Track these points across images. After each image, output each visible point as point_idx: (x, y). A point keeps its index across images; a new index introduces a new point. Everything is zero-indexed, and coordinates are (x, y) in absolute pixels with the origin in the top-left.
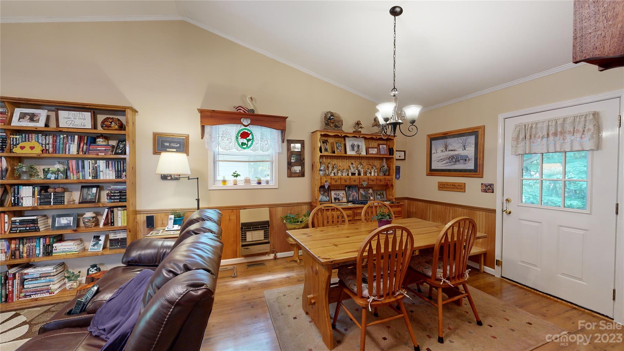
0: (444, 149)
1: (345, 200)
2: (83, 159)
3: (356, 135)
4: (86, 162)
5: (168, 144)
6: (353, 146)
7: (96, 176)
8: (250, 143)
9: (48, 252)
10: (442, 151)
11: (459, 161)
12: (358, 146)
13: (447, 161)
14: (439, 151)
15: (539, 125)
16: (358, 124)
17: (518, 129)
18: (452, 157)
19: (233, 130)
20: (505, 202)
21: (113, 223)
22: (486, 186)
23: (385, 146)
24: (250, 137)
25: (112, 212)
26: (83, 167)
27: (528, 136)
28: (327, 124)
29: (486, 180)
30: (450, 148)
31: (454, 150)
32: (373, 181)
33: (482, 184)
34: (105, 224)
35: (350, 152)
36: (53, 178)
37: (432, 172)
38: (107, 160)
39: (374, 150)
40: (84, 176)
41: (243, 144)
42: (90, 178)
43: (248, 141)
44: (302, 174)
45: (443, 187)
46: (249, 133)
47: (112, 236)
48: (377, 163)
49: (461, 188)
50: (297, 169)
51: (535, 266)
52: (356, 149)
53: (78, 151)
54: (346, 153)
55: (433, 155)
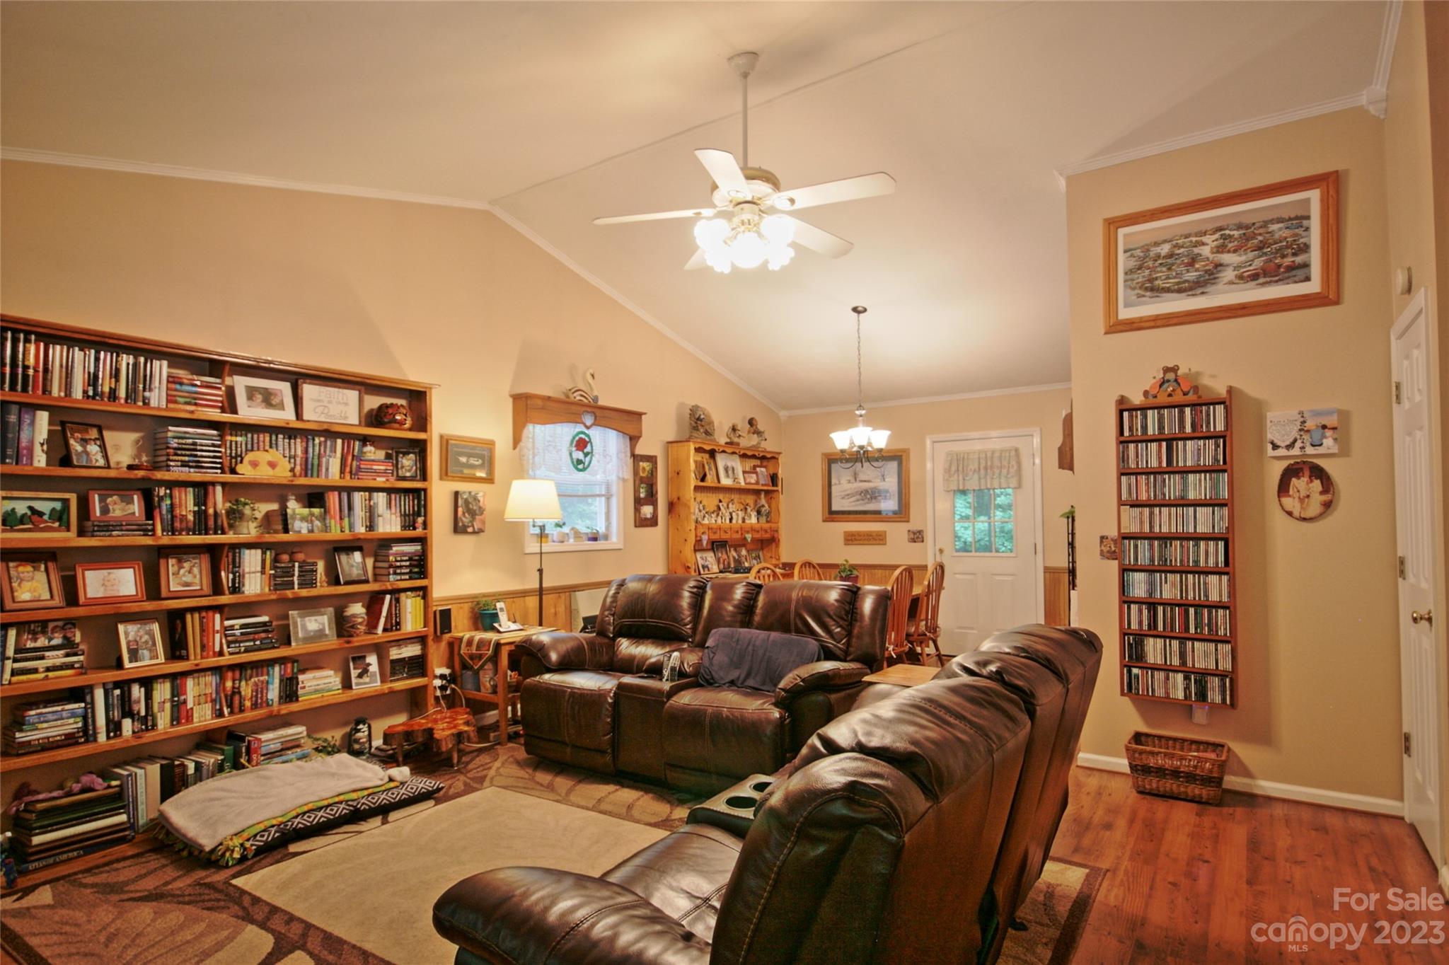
0: (853, 480)
1: (715, 568)
2: (350, 490)
3: (732, 447)
4: (358, 497)
5: (463, 460)
6: (726, 469)
7: (371, 527)
8: (588, 459)
9: (290, 691)
10: (849, 482)
11: (875, 498)
12: (733, 469)
13: (858, 497)
14: (844, 481)
15: (971, 457)
16: (734, 429)
17: (949, 458)
18: (866, 491)
19: (564, 433)
20: (938, 553)
21: (398, 624)
22: (914, 533)
23: (763, 469)
24: (588, 449)
25: (398, 600)
26: (350, 508)
27: (960, 468)
28: (696, 428)
29: (914, 525)
30: (862, 476)
31: (869, 481)
32: (758, 532)
33: (909, 531)
34: (385, 630)
35: (726, 481)
36: (304, 531)
37: (832, 515)
38: (389, 491)
39: (752, 477)
40: (351, 527)
41: (579, 462)
42: (363, 530)
43: (586, 455)
44: (653, 522)
45: (851, 539)
46: (587, 439)
47: (395, 653)
48: (750, 499)
49: (879, 539)
50: (647, 511)
51: (972, 629)
52: (730, 472)
53: (342, 472)
54: (719, 481)
55: (833, 488)
